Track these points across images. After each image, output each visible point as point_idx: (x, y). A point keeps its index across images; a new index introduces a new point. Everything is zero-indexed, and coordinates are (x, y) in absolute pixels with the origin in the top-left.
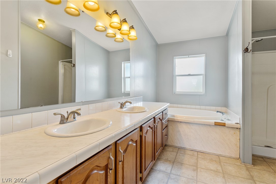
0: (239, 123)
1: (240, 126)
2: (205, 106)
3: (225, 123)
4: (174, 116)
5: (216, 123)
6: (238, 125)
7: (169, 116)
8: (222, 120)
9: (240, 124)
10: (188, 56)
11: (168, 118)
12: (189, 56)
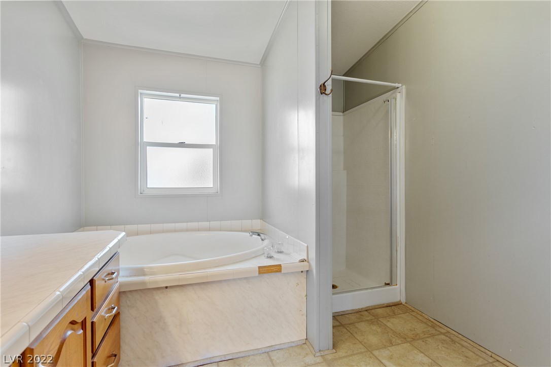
0: (306, 258)
1: (310, 266)
2: (219, 222)
3: (280, 265)
4: (141, 272)
5: (261, 270)
6: (305, 263)
7: (123, 278)
8: (271, 257)
9: (308, 262)
10: (177, 95)
11: (121, 285)
12: (183, 95)
